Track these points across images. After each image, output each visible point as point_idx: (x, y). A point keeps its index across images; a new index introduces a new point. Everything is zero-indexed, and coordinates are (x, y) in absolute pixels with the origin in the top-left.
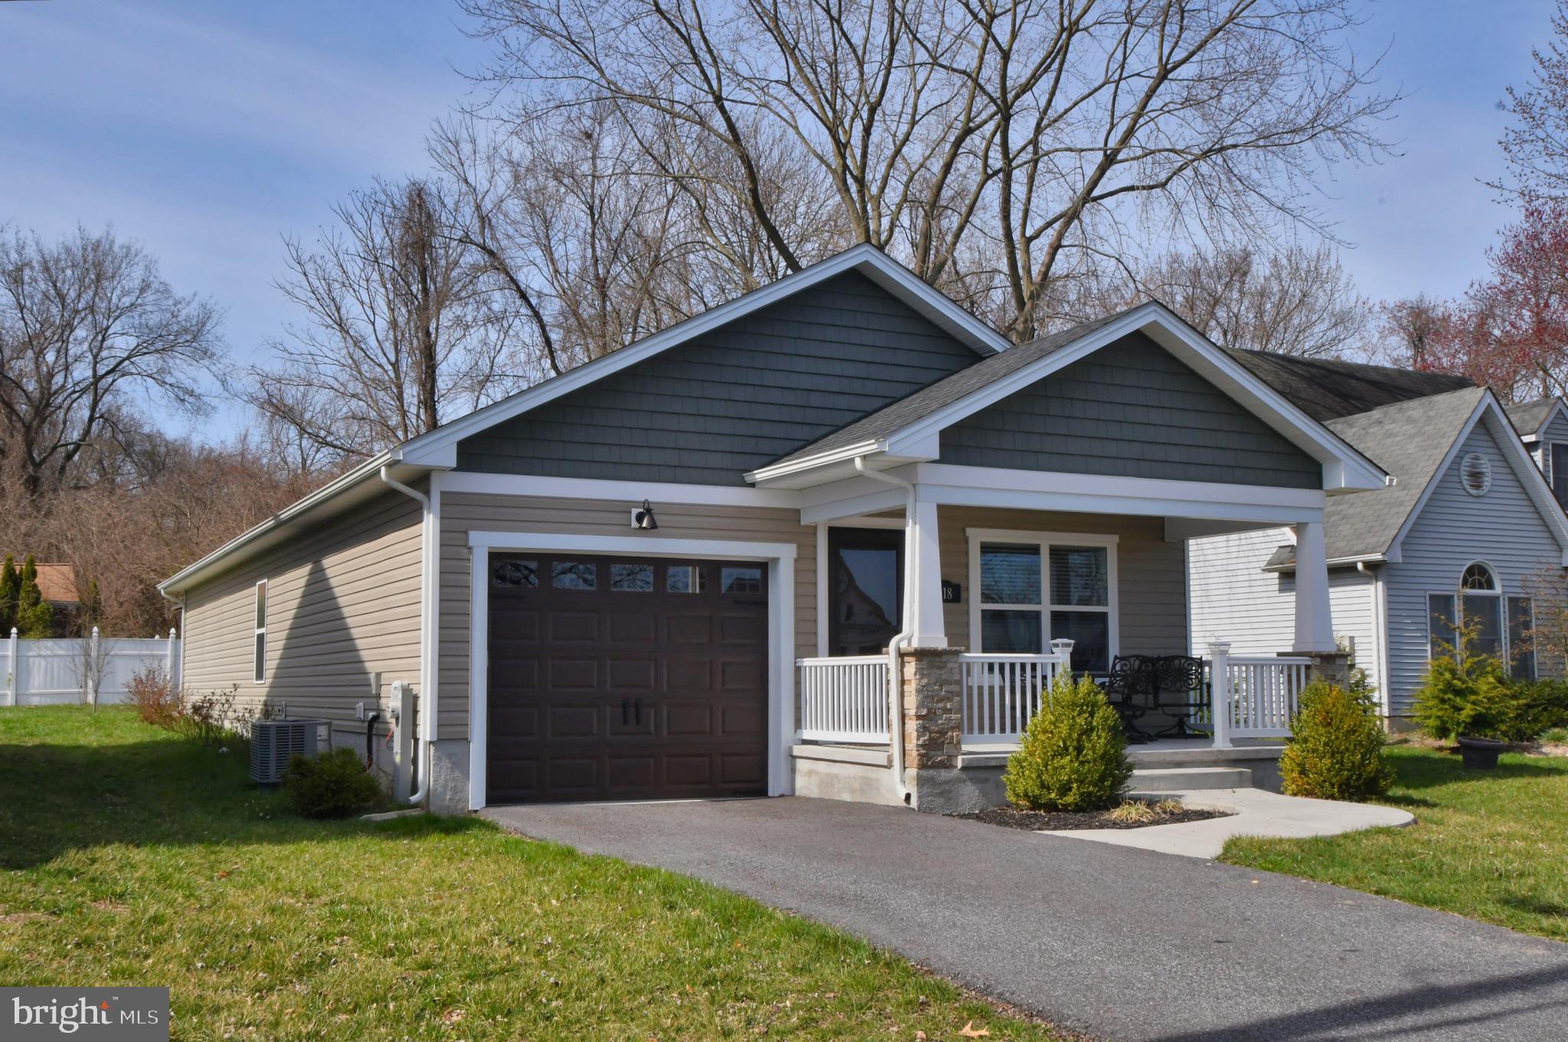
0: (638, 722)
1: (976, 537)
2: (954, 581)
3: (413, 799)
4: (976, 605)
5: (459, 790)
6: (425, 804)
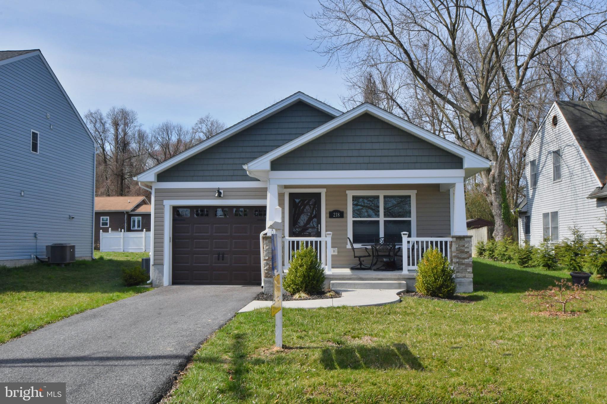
0: (223, 260)
1: (350, 194)
2: (341, 210)
3: (148, 282)
4: (350, 219)
5: (161, 280)
6: (151, 283)
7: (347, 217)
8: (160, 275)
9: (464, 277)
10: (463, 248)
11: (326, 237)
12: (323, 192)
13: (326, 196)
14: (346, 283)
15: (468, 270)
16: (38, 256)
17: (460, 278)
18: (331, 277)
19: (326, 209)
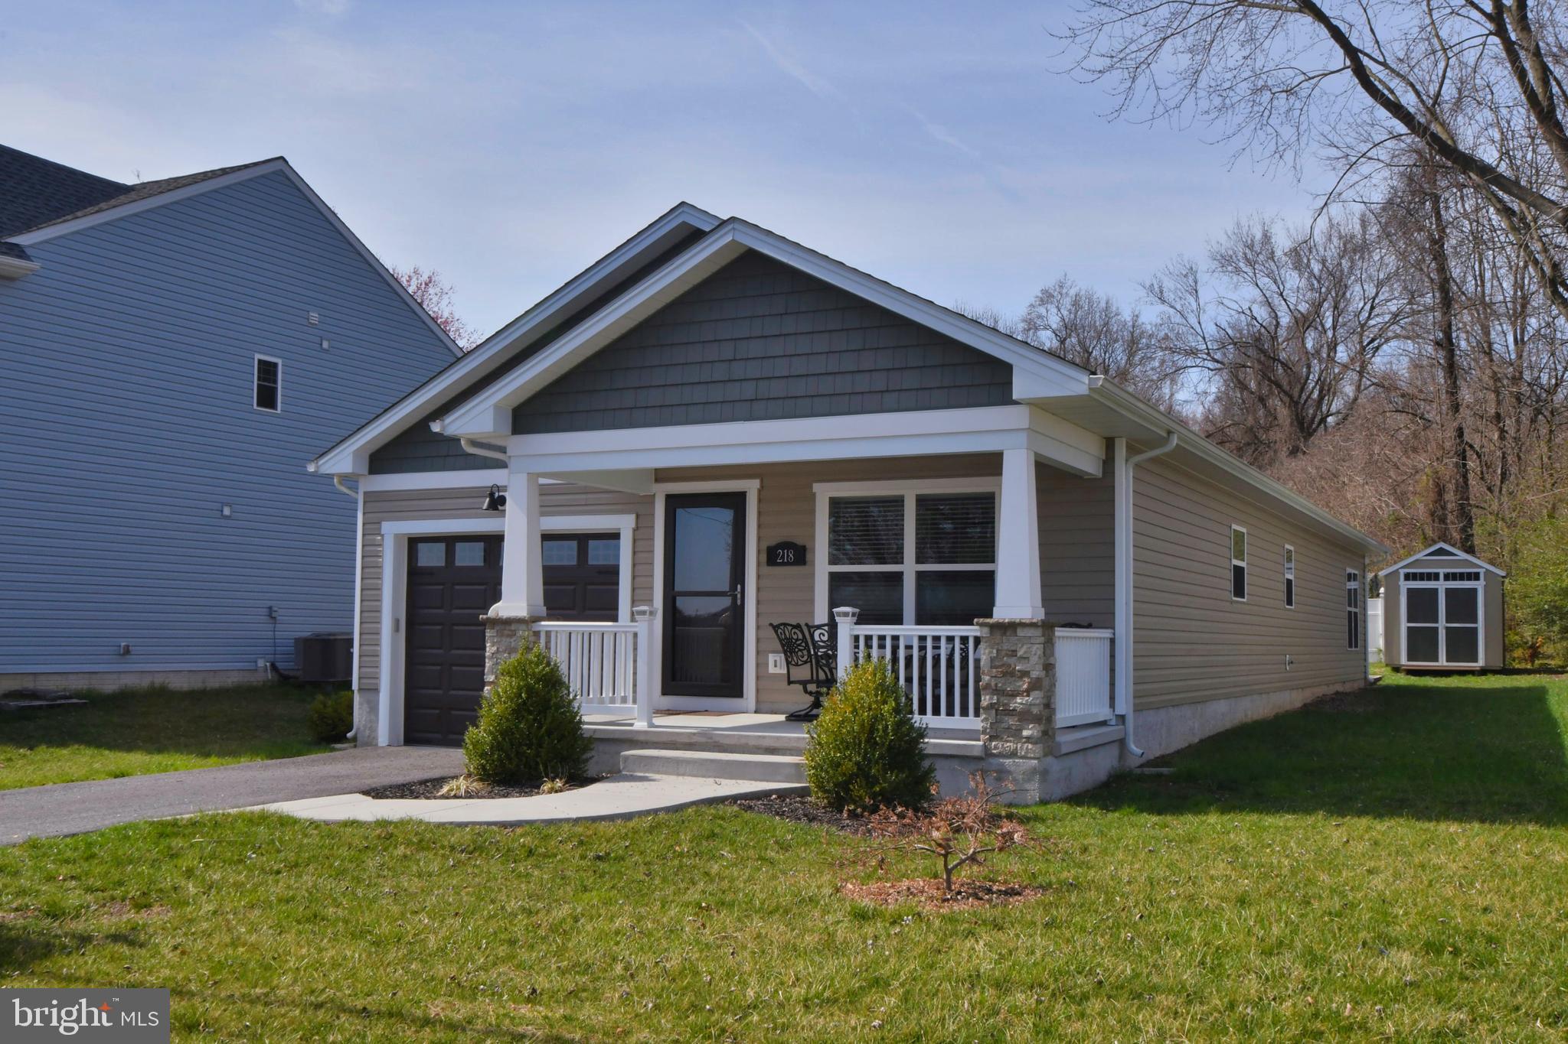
1: (824, 493)
2: (800, 542)
3: (349, 735)
4: (822, 567)
5: (373, 729)
6: (355, 739)
7: (813, 565)
8: (373, 717)
9: (1013, 754)
10: (1012, 661)
11: (633, 620)
12: (751, 487)
13: (760, 501)
14: (657, 758)
15: (1025, 733)
16: (278, 664)
17: (1000, 755)
18: (642, 738)
19: (759, 539)
